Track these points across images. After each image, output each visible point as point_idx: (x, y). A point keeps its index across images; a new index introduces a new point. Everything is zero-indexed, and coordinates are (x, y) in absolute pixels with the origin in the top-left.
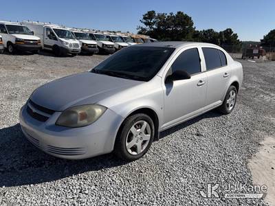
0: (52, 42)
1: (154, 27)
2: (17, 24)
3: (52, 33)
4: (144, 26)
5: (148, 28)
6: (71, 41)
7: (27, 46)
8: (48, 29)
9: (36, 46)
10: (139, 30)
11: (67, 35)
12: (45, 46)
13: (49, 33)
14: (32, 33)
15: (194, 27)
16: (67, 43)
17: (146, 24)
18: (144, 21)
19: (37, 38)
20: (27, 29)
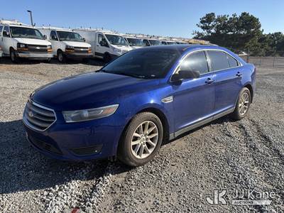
0: (103, 50)
1: (213, 31)
2: (70, 30)
3: (104, 40)
4: (201, 31)
5: (205, 33)
6: (124, 48)
7: (77, 54)
8: (100, 35)
9: (86, 54)
10: (195, 36)
11: (119, 41)
12: (96, 54)
13: (101, 40)
14: (84, 40)
15: (261, 29)
16: (120, 51)
17: (203, 28)
18: (202, 25)
19: (89, 46)
20: (79, 35)
